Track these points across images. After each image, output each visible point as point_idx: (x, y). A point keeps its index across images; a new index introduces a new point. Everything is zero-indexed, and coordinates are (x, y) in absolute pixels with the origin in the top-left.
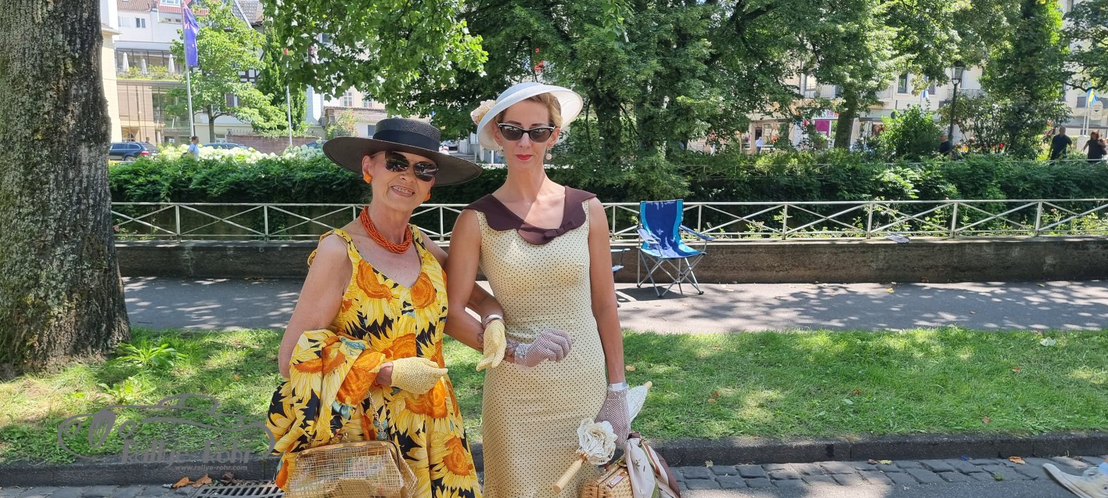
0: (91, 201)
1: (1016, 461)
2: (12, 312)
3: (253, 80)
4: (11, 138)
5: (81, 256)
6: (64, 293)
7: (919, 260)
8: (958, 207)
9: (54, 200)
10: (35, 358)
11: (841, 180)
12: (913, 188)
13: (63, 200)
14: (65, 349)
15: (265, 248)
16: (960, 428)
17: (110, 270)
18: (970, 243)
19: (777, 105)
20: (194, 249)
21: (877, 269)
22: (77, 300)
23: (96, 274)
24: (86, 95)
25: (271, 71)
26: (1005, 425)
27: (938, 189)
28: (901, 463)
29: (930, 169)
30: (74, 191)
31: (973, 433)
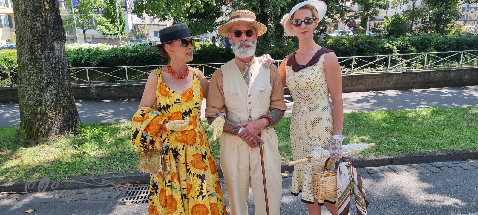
0: (60, 67)
1: (470, 161)
2: (31, 116)
3: (101, 13)
4: (23, 39)
5: (59, 91)
6: (53, 108)
7: (410, 80)
8: (428, 56)
9: (45, 66)
10: (43, 136)
11: (366, 47)
12: (397, 50)
13: (49, 67)
14: (55, 132)
15: (127, 86)
16: (446, 148)
17: (71, 97)
18: (432, 71)
19: (339, 15)
20: (96, 87)
21: (393, 84)
22: (59, 110)
23: (66, 99)
24: (54, 19)
25: (109, 8)
26: (464, 146)
27: (407, 49)
28: (422, 165)
29: (404, 40)
30: (53, 62)
31: (451, 151)
